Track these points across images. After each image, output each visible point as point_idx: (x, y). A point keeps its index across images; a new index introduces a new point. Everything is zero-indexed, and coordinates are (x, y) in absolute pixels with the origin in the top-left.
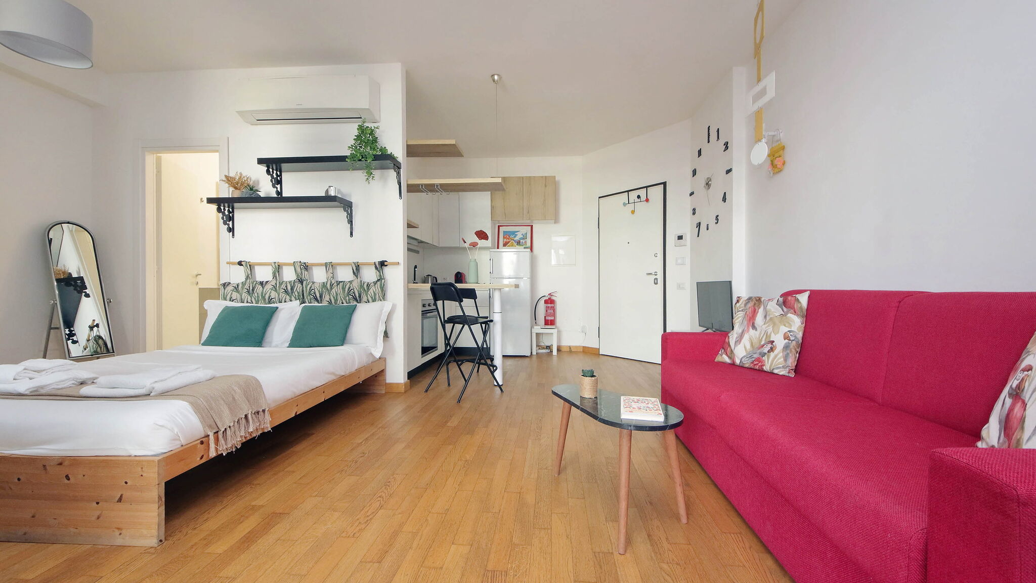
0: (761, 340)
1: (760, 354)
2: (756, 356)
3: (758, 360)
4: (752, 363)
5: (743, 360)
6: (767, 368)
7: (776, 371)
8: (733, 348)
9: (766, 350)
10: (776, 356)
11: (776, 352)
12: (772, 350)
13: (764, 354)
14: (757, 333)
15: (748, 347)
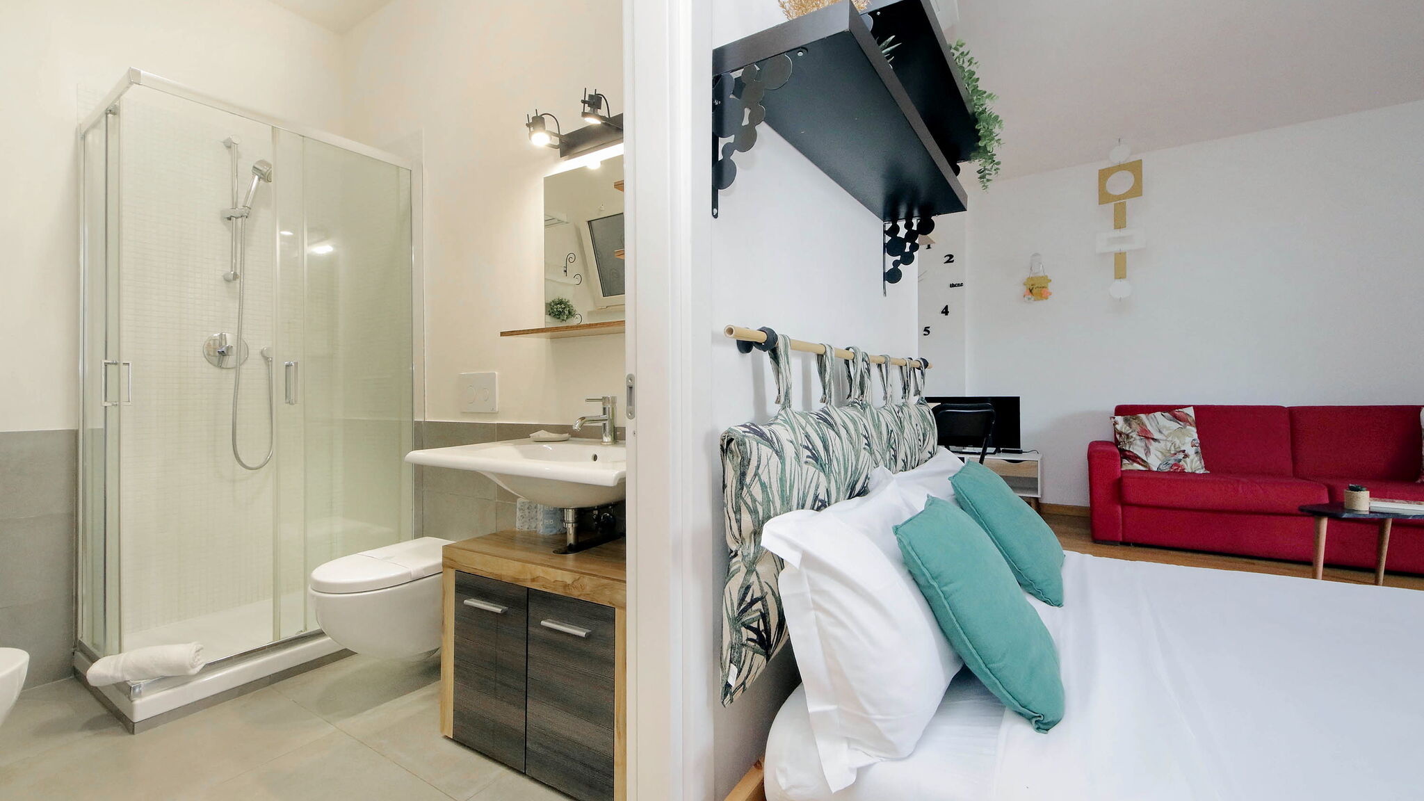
0: (1170, 450)
1: (1176, 460)
2: (1172, 462)
3: (1175, 465)
4: (1171, 468)
5: (1161, 467)
6: (1188, 470)
7: (1197, 472)
8: (1145, 458)
9: (1181, 456)
10: (1192, 461)
11: (1191, 457)
12: (1186, 456)
13: (1180, 461)
14: (1162, 444)
15: (1159, 455)
